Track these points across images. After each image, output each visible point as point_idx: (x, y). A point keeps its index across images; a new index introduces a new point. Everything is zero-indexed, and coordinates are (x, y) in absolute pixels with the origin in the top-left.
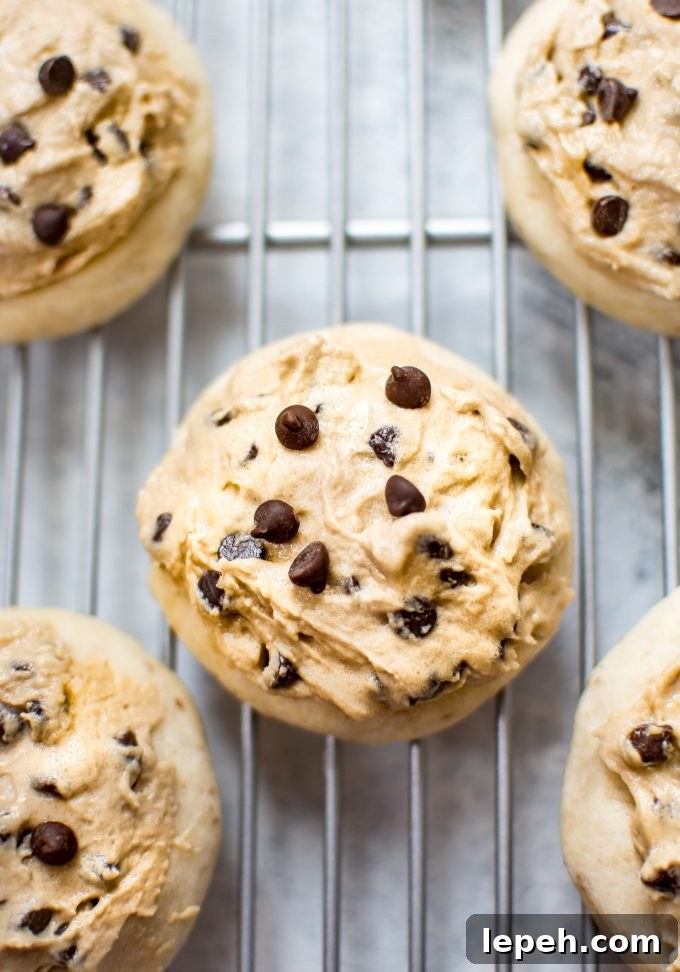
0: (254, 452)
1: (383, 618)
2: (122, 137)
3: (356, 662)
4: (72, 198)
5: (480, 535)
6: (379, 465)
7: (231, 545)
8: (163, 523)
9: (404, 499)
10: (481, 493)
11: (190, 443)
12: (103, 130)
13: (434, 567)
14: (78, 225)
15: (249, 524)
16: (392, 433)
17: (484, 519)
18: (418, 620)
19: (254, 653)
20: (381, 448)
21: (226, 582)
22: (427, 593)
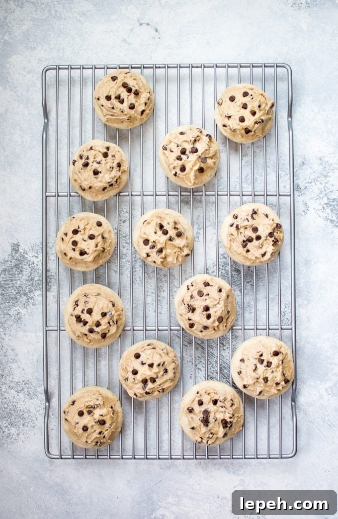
0: (134, 379)
1: (163, 375)
2: (113, 322)
3: (166, 381)
4: (107, 332)
5: (160, 358)
6: (145, 365)
7: (144, 388)
8: (135, 394)
9: (151, 366)
10: (155, 354)
11: (127, 386)
12: (111, 321)
13: (161, 366)
14: (107, 335)
15: (142, 384)
16: (142, 362)
17: (158, 356)
18: (166, 371)
19: (158, 392)
20: (143, 364)
21: (148, 391)
22: (163, 368)
